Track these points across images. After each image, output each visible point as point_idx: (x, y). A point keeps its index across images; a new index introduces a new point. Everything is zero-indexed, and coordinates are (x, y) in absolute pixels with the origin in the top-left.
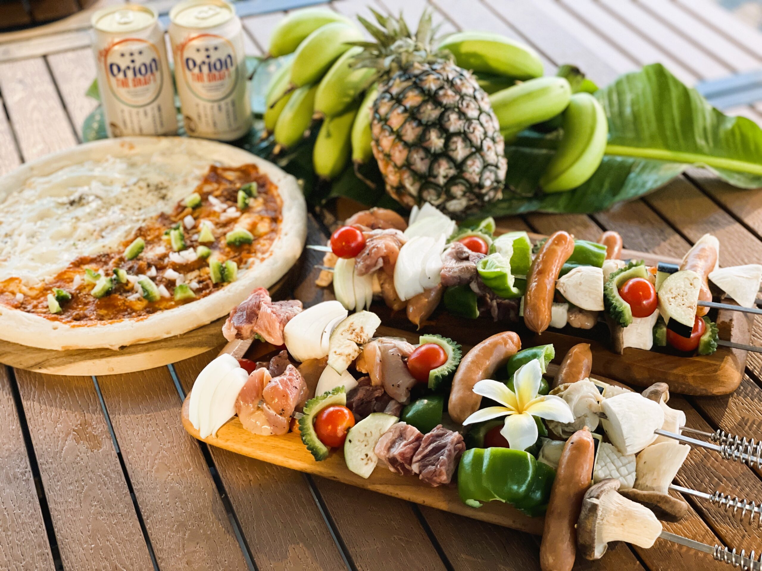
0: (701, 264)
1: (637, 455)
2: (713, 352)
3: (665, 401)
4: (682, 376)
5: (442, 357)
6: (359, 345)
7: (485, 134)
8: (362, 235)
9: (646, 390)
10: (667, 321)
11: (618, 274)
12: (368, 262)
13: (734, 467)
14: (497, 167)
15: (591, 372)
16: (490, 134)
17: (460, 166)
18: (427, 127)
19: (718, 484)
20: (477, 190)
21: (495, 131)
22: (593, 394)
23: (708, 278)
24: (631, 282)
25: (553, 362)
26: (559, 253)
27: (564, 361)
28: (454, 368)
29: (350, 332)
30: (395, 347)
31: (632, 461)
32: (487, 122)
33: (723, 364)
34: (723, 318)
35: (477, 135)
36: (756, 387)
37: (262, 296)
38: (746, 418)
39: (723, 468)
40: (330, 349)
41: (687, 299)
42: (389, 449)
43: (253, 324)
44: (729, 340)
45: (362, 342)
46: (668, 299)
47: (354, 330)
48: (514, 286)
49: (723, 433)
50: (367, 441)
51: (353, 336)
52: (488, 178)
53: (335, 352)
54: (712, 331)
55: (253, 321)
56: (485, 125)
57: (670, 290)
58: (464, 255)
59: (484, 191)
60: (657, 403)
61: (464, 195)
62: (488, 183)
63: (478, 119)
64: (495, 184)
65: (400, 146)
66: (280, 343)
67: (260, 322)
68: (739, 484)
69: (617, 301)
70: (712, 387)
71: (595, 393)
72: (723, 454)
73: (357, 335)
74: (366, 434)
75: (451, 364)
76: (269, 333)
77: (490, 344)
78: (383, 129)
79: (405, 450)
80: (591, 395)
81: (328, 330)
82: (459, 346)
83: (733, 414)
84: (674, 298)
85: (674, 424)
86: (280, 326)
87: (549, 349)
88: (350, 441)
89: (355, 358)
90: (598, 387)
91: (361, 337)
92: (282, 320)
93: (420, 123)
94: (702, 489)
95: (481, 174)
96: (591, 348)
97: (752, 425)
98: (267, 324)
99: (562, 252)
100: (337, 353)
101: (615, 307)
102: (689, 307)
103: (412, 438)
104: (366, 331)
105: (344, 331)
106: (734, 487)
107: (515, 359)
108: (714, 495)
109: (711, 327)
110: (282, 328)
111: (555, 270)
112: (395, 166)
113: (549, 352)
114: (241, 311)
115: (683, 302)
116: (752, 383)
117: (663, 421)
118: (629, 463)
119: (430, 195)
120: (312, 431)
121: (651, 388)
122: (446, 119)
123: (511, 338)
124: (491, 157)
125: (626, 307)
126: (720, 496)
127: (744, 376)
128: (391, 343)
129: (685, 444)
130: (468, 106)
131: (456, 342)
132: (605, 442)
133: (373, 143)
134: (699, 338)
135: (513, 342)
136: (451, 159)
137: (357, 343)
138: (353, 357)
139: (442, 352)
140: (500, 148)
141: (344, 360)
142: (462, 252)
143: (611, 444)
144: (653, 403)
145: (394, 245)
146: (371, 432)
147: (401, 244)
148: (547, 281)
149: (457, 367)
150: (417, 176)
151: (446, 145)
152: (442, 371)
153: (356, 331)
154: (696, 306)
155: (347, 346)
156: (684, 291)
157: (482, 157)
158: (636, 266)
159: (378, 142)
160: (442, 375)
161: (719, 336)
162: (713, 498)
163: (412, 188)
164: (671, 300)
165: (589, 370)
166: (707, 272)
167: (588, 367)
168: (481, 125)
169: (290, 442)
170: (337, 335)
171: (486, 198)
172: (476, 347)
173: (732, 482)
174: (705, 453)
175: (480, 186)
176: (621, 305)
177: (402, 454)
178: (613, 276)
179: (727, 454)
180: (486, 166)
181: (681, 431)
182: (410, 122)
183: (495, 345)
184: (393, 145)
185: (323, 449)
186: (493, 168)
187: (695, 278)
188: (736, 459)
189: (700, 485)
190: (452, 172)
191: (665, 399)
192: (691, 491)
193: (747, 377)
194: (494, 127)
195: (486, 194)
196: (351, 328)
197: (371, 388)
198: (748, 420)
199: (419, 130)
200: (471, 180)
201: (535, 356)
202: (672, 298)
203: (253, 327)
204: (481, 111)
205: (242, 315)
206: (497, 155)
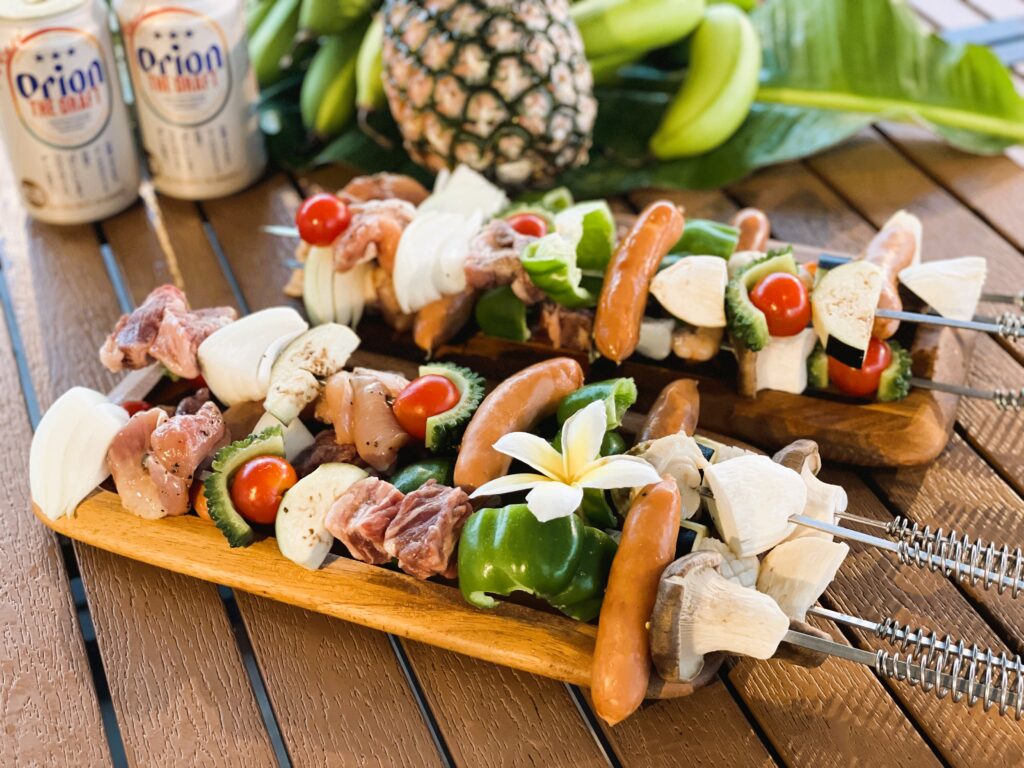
0: (890, 256)
1: (762, 557)
2: (902, 397)
3: (814, 472)
4: (849, 435)
5: (451, 397)
6: (319, 377)
7: (557, 57)
8: (347, 211)
9: (780, 452)
10: (824, 342)
11: (749, 267)
12: (350, 248)
13: (926, 581)
14: (575, 109)
15: (698, 426)
16: (565, 56)
17: (513, 106)
18: (461, 42)
19: (897, 609)
20: (542, 146)
21: (574, 54)
22: (691, 457)
23: (898, 279)
24: (768, 280)
25: (634, 409)
26: (658, 236)
27: (655, 406)
28: (468, 415)
29: (305, 356)
30: (376, 381)
31: (751, 568)
32: (560, 37)
33: (917, 416)
34: (923, 344)
35: (541, 56)
36: (972, 455)
37: (168, 299)
38: (951, 505)
39: (907, 581)
40: (270, 384)
41: (857, 306)
42: (347, 520)
43: (149, 344)
44: (929, 379)
45: (324, 372)
46: (827, 306)
47: (311, 353)
48: (581, 285)
49: (906, 521)
50: (314, 509)
51: (309, 363)
52: (561, 126)
53: (278, 389)
54: (902, 364)
55: (148, 339)
56: (557, 41)
57: (831, 292)
58: (506, 241)
59: (554, 147)
60: (795, 473)
61: (523, 154)
62: (560, 134)
63: (545, 32)
64: (573, 139)
65: (421, 75)
66: (191, 374)
67: (160, 340)
68: (933, 608)
69: (745, 308)
70: (897, 451)
71: (696, 456)
72: (900, 555)
73: (315, 363)
74: (311, 498)
75: (464, 407)
76: (174, 358)
77: (530, 377)
78: (396, 50)
79: (374, 519)
80: (687, 458)
81: (271, 354)
82: (481, 379)
83: (931, 496)
84: (838, 304)
85: (824, 507)
86: (191, 347)
87: (627, 386)
88: (286, 510)
89: (312, 398)
90: (700, 446)
91: (322, 365)
92: (196, 336)
93: (451, 38)
94: (870, 615)
95: (548, 119)
96: (700, 389)
97: (960, 514)
98: (170, 342)
99: (663, 234)
100: (281, 389)
101: (741, 318)
102: (860, 318)
103: (385, 500)
104: (331, 355)
105: (296, 355)
106: (924, 613)
107: (569, 402)
108: (884, 624)
109: (900, 357)
110: (194, 349)
111: (649, 264)
112: (414, 108)
113: (624, 391)
114: (133, 323)
115: (851, 311)
116: (965, 448)
117: (805, 501)
118: (746, 570)
119: (468, 152)
120: (225, 498)
121: (789, 449)
122: (491, 29)
123: (567, 370)
124: (565, 93)
125: (757, 318)
126: (892, 626)
127: (951, 437)
128: (370, 375)
129: (839, 542)
130: (528, 12)
131: (476, 375)
132: (710, 537)
133: (384, 75)
134: (878, 373)
135: (568, 375)
136: (497, 94)
137: (315, 375)
138: (309, 397)
139: (450, 389)
140: (585, 79)
141: (291, 402)
142: (504, 235)
143: (718, 541)
144: (789, 472)
145: (396, 224)
146: (320, 495)
147: (406, 222)
148: (634, 280)
149: (473, 412)
150: (446, 121)
151: (492, 72)
152: (447, 419)
153: (314, 355)
154: (873, 317)
155: (297, 379)
156: (853, 294)
157: (551, 93)
158: (779, 255)
159: (389, 69)
160: (447, 426)
161: (912, 370)
162: (882, 629)
163: (438, 140)
164: (832, 307)
165: (693, 422)
166: (896, 270)
167: (692, 416)
168: (551, 41)
169: (196, 535)
170: (284, 362)
171: (561, 161)
172: (507, 380)
173: (922, 606)
174: (881, 559)
175: (547, 139)
176: (751, 315)
177: (367, 526)
178: (741, 271)
179: (907, 556)
180: (556, 107)
181: (838, 520)
182: (435, 36)
183: (537, 378)
184: (411, 73)
185: (242, 526)
186: (569, 112)
187: (873, 273)
188: (923, 564)
189: (869, 609)
190: (500, 115)
191: (813, 469)
192: (853, 620)
193: (957, 437)
194: (572, 47)
195: (559, 153)
196: (308, 351)
197: (335, 448)
198: (954, 507)
199: (449, 48)
200: (532, 130)
201: (600, 395)
202: (834, 304)
203: (148, 348)
204: (551, 20)
205: (134, 328)
206: (577, 91)
